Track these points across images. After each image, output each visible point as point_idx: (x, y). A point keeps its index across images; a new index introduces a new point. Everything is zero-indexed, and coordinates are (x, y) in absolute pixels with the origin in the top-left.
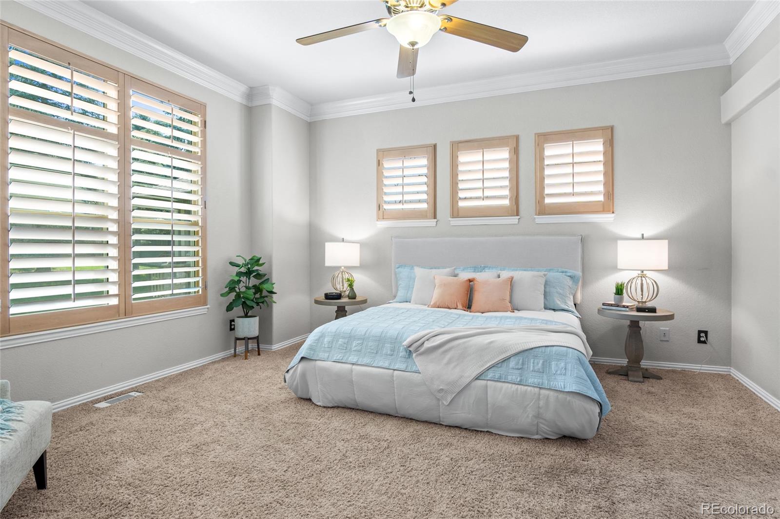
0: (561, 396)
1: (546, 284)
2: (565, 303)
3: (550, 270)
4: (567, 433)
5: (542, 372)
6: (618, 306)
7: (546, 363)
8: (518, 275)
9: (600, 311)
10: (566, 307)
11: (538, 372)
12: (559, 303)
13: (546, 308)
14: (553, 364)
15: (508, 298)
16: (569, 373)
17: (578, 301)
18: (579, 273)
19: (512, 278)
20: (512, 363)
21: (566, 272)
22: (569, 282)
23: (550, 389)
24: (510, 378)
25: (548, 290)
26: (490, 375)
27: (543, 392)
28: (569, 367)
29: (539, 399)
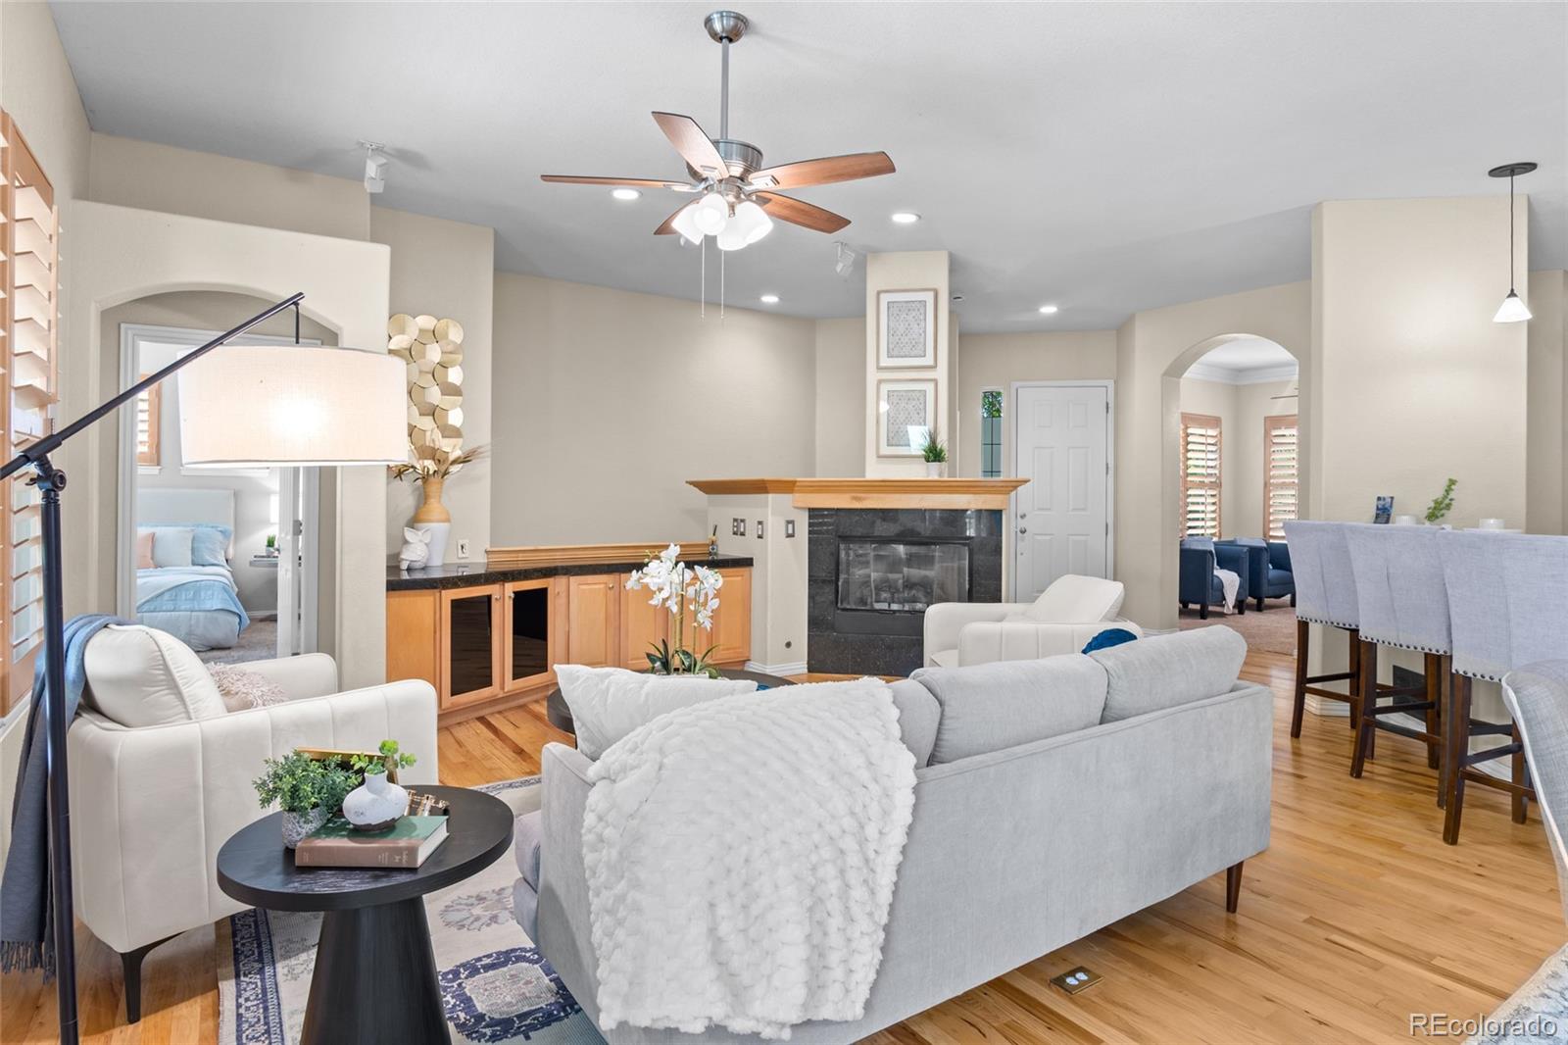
0: (209, 614)
1: (194, 539)
2: (216, 558)
3: (198, 526)
4: (214, 644)
5: (193, 599)
6: (269, 557)
7: (197, 593)
8: (160, 531)
9: (251, 564)
10: (216, 562)
11: (190, 600)
12: (208, 558)
13: (194, 564)
14: (202, 594)
15: (149, 555)
16: (215, 597)
17: (230, 557)
18: (231, 528)
19: (154, 535)
20: (166, 597)
21: (217, 527)
22: (220, 537)
23: (200, 611)
24: (164, 608)
25: (195, 545)
26: (146, 608)
27: (194, 613)
28: (216, 593)
29: (191, 619)
